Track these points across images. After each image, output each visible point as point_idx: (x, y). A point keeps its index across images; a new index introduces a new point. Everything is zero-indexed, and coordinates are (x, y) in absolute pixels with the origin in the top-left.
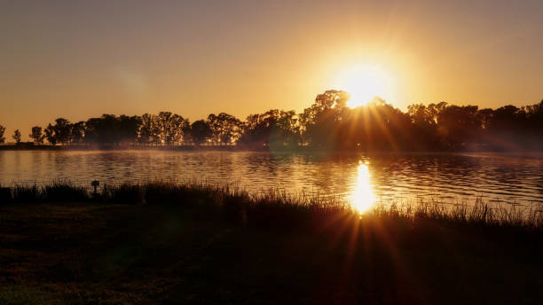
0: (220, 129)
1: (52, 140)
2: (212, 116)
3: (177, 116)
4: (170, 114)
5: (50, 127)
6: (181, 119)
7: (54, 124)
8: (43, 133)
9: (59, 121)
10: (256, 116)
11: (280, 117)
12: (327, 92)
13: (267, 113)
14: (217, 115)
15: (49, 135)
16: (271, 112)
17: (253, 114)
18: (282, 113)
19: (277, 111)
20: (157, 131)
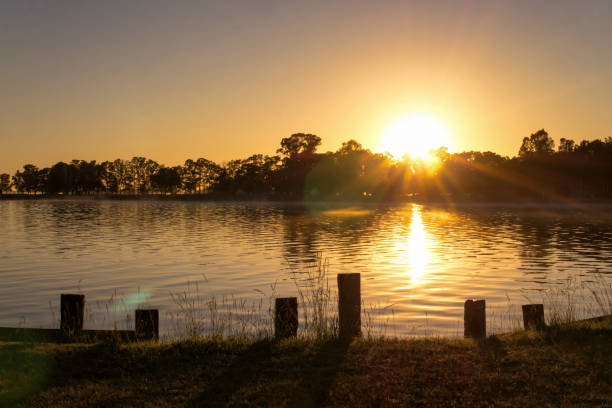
0: (198, 176)
1: (20, 188)
2: (189, 162)
3: (151, 162)
4: (144, 159)
5: (18, 174)
6: (157, 165)
7: (22, 171)
8: (11, 181)
9: (27, 167)
10: (238, 162)
11: (264, 162)
12: (293, 135)
13: (251, 158)
14: (195, 160)
15: (16, 183)
16: (254, 158)
17: (235, 160)
18: (267, 158)
19: (260, 156)
20: (130, 178)
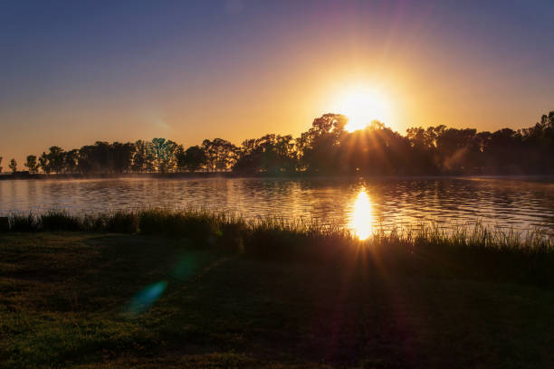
0: (214, 155)
1: (47, 169)
2: (207, 142)
3: (170, 142)
4: (164, 140)
5: (44, 155)
6: (175, 145)
7: (48, 152)
8: (38, 162)
9: (53, 149)
10: (252, 141)
11: (276, 142)
12: (324, 115)
13: (263, 138)
14: (212, 141)
15: (43, 163)
16: (267, 137)
17: (249, 139)
18: (279, 138)
19: (273, 136)
20: (151, 158)
